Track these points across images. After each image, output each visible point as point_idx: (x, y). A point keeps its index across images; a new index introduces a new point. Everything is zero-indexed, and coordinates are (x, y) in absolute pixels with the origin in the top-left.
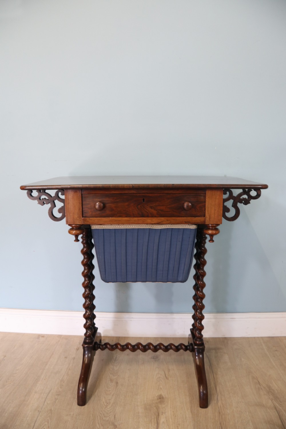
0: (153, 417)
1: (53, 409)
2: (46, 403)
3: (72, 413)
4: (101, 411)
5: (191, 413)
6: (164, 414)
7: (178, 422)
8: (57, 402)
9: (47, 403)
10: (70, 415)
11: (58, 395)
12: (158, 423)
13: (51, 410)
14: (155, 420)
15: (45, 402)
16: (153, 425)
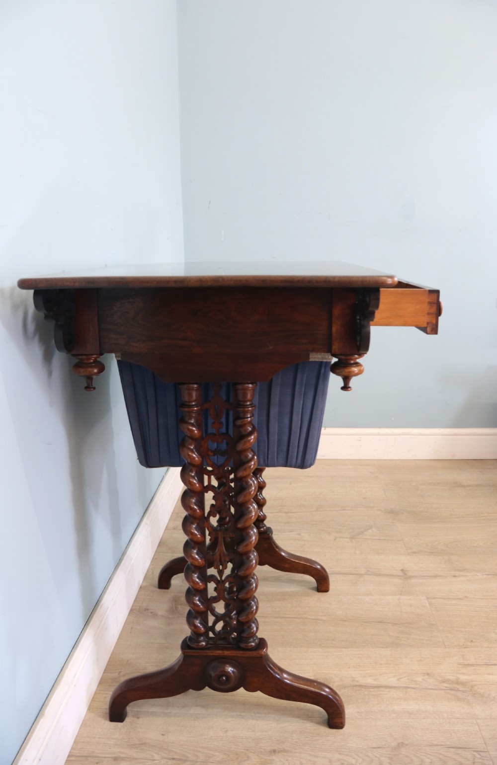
12: (379, 687)
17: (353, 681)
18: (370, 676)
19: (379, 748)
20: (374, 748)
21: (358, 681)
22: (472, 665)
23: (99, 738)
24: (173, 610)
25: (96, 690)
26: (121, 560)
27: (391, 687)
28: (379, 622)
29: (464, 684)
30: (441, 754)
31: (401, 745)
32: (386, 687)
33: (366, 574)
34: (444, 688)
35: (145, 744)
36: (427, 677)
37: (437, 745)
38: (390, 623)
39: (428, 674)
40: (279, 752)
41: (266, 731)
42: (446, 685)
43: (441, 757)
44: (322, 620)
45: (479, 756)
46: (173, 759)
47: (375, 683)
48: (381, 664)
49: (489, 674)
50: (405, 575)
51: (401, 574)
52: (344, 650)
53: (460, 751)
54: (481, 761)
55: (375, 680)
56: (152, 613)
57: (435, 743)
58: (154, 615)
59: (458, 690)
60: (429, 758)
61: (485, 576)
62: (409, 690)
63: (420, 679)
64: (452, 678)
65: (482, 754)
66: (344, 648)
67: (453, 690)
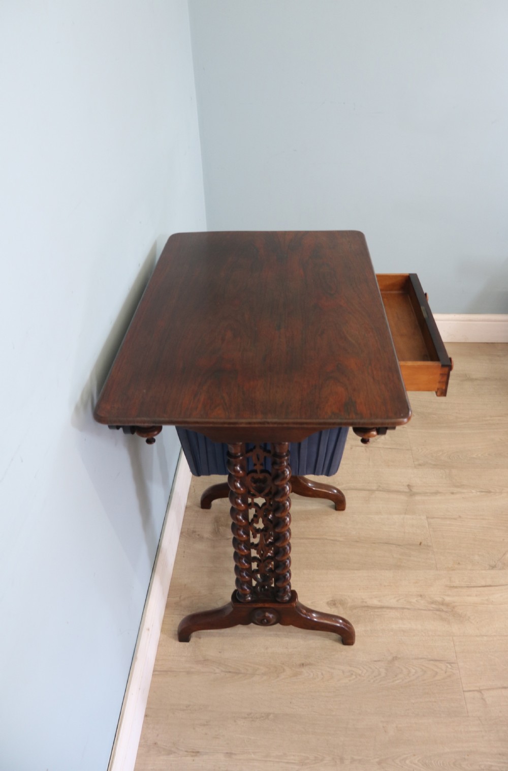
0: (372, 614)
4: (369, 681)
6: (365, 600)
7: (376, 585)
12: (382, 607)
14: (376, 610)
16: (385, 613)
17: (362, 602)
18: (376, 597)
19: (379, 661)
20: (375, 661)
21: (366, 602)
22: (456, 587)
23: (173, 656)
24: (216, 532)
25: (165, 614)
26: (170, 498)
27: (391, 608)
28: (386, 543)
29: (447, 605)
30: (423, 666)
31: (395, 658)
32: (388, 608)
33: (377, 490)
34: (432, 609)
35: (208, 660)
36: (420, 598)
37: (421, 658)
38: (394, 544)
39: (421, 596)
40: (306, 665)
41: (296, 648)
42: (434, 606)
43: (423, 668)
44: (339, 541)
45: (449, 666)
46: (230, 672)
47: (379, 604)
48: (385, 586)
49: (468, 596)
50: (411, 491)
51: (407, 490)
52: (356, 572)
53: (437, 664)
54: (450, 670)
55: (379, 601)
56: (199, 535)
58: (201, 538)
59: (443, 611)
60: (414, 669)
61: (478, 493)
62: (405, 610)
63: (414, 600)
64: (439, 599)
65: (452, 665)
66: (357, 570)
67: (438, 610)
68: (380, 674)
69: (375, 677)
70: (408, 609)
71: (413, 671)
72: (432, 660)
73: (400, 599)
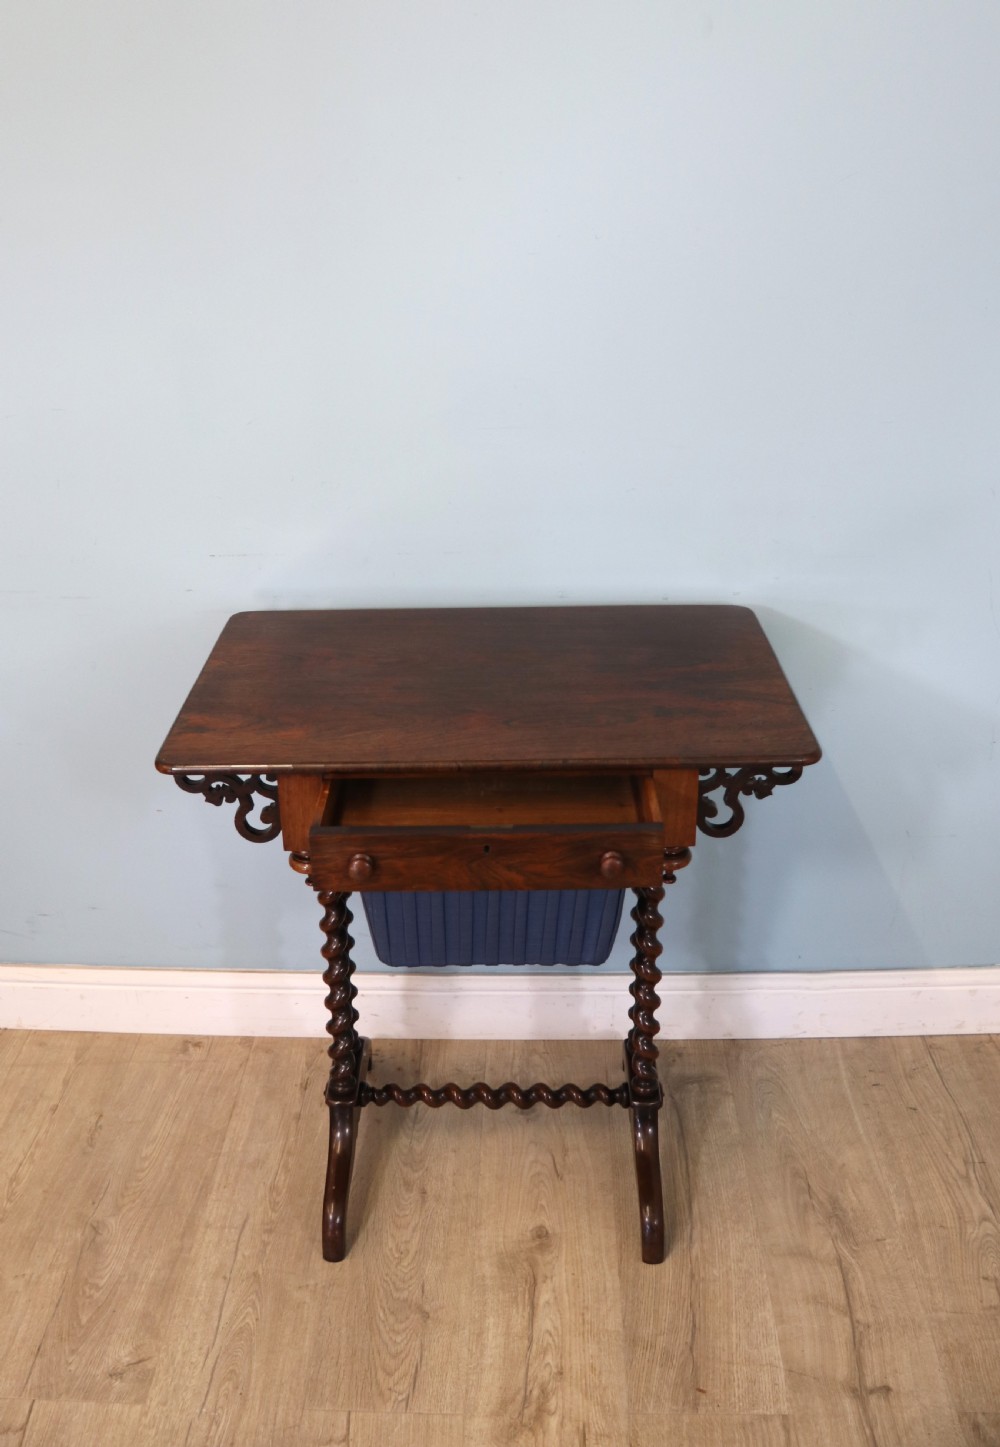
0: (520, 1289)
1: (260, 1272)
2: (239, 1257)
3: (312, 1282)
4: (387, 1275)
5: (620, 1276)
6: (549, 1281)
7: (584, 1301)
8: (268, 1252)
9: (244, 1256)
10: (307, 1286)
11: (270, 1231)
12: (533, 1306)
13: (255, 1274)
14: (527, 1296)
15: (236, 1252)
16: (521, 1309)
17: (546, 1277)
18: (556, 1298)
19: (423, 1292)
20: (423, 1287)
21: (544, 1282)
27: (532, 1320)
28: (695, 1326)
30: (407, 1356)
31: (426, 1316)
32: (533, 1315)
34: (529, 1389)
36: (555, 1370)
37: (422, 1356)
39: (561, 1373)
42: (536, 1393)
43: (403, 1355)
45: (400, 1398)
47: (541, 1302)
48: (583, 1314)
50: (868, 1392)
51: (872, 1384)
53: (409, 1379)
54: (393, 1398)
55: (548, 1303)
57: (426, 1353)
60: (402, 1341)
62: (526, 1342)
63: (549, 1359)
64: (552, 1404)
65: (404, 1404)
66: (620, 1272)
67: (526, 1399)
68: (397, 1290)
69: (394, 1283)
70: (529, 1348)
71: (399, 1339)
72: (416, 1371)
73: (551, 1335)
